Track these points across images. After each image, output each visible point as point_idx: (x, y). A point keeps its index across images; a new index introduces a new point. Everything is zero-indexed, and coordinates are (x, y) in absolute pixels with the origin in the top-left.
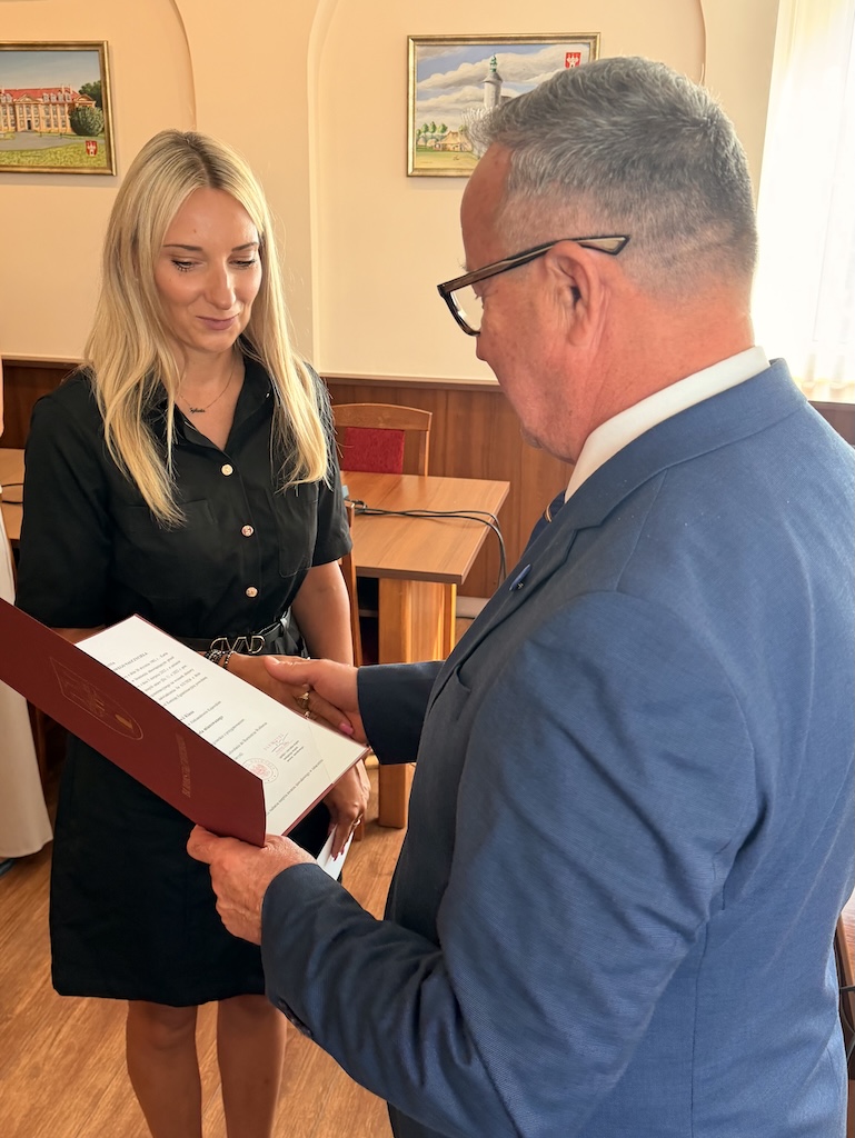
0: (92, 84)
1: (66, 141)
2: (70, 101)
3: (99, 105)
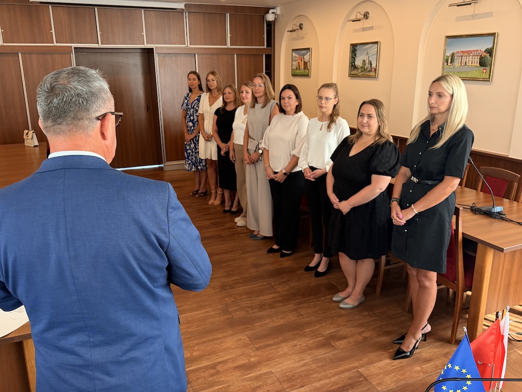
0: (489, 48)
1: (477, 68)
2: (481, 54)
3: (490, 55)
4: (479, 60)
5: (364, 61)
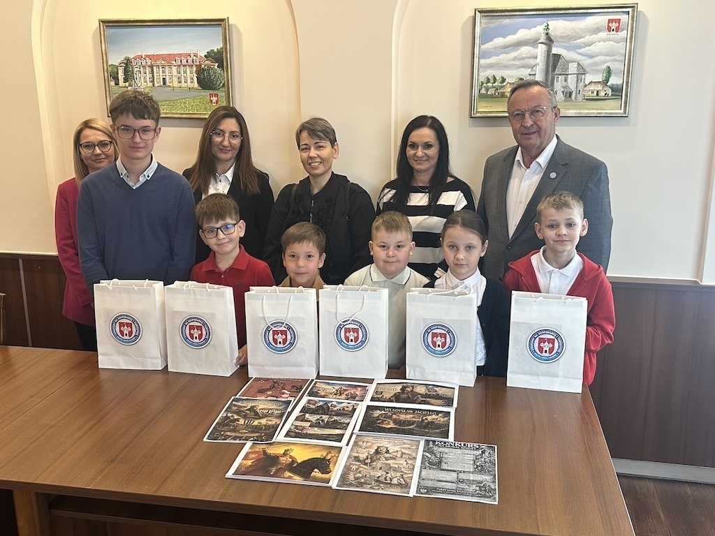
0: (216, 50)
1: (193, 94)
2: (198, 63)
3: (221, 66)
4: (195, 75)
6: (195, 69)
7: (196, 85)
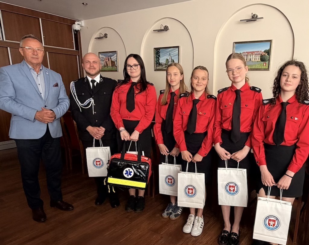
0: (267, 50)
1: (259, 63)
3: (268, 54)
4: (260, 57)
5: (168, 60)
6: (260, 55)
7: (260, 60)
